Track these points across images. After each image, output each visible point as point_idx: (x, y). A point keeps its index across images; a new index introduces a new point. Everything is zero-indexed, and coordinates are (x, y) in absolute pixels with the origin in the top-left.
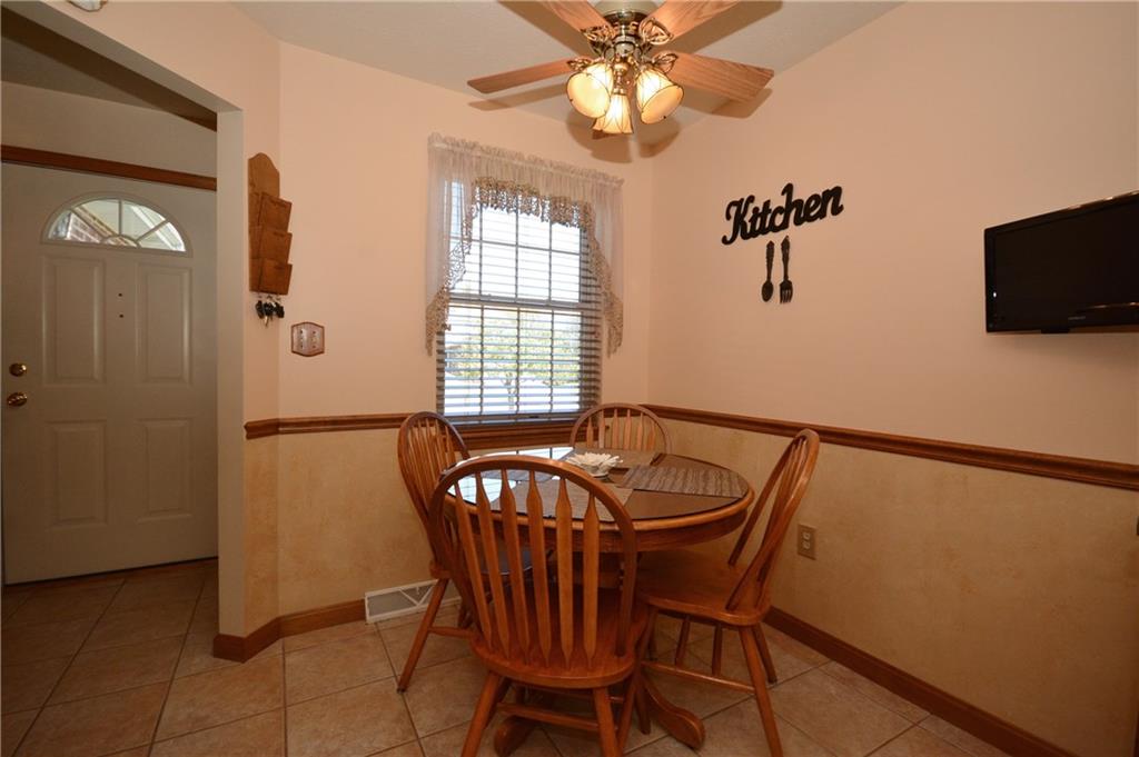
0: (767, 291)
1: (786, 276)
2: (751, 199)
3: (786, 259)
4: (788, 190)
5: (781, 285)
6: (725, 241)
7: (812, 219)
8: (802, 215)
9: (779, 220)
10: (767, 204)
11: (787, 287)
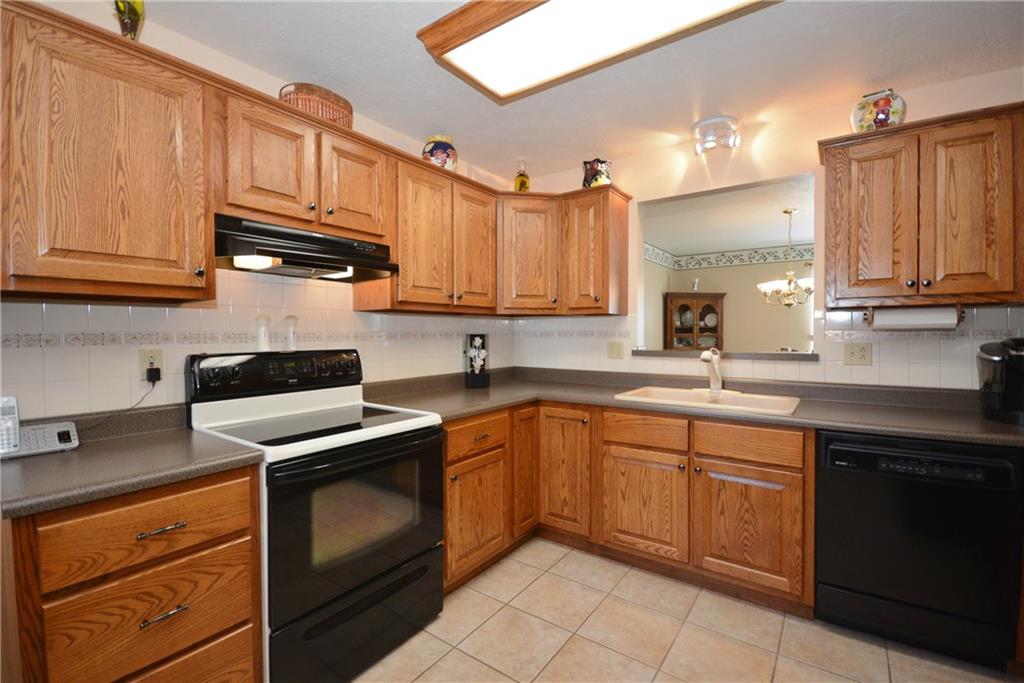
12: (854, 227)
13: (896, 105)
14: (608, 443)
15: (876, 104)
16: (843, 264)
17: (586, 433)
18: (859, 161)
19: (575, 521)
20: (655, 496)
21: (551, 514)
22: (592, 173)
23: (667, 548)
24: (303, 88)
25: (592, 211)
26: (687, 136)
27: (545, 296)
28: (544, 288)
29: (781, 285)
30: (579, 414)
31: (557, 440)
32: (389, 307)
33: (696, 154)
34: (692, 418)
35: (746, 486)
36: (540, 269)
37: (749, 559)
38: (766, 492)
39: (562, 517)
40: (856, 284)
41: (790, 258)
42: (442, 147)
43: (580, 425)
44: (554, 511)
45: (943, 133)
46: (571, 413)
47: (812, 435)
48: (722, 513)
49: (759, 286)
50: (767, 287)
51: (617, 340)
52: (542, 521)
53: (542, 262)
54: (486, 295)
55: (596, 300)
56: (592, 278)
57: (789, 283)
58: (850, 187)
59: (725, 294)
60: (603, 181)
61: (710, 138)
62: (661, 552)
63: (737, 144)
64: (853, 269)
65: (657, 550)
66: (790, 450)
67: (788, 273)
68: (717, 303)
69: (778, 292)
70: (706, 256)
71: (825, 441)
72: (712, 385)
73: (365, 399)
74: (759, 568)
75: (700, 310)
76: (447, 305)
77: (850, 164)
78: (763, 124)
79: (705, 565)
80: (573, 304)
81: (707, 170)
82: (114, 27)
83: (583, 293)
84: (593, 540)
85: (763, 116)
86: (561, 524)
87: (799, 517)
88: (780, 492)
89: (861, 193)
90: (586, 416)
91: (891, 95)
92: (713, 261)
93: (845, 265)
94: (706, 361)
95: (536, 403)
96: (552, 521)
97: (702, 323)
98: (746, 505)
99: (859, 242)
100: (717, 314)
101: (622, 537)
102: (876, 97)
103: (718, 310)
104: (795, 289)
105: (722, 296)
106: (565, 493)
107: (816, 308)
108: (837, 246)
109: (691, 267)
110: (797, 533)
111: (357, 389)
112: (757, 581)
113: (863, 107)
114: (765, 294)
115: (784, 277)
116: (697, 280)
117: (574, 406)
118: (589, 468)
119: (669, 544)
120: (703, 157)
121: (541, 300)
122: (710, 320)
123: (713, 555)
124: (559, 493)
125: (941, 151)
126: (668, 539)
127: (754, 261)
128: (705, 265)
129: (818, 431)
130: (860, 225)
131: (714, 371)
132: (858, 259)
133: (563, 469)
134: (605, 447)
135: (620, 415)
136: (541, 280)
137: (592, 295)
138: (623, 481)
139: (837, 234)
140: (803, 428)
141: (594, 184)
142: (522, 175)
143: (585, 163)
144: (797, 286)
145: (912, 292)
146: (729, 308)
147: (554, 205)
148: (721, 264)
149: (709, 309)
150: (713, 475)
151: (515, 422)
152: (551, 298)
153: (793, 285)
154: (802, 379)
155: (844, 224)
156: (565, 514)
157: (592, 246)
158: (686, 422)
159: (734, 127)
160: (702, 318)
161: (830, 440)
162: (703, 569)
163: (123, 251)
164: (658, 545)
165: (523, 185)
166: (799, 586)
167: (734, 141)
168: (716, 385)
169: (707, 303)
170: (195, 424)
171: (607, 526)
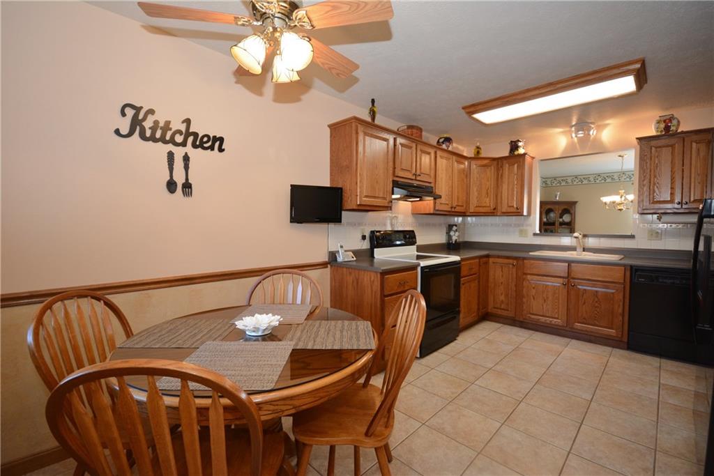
0: (171, 186)
1: (187, 179)
2: (151, 112)
3: (186, 167)
4: (188, 122)
5: (183, 184)
6: (117, 132)
7: (206, 149)
8: (198, 143)
9: (179, 139)
10: (168, 123)
11: (187, 186)
12: (652, 177)
13: (675, 122)
14: (526, 274)
15: (665, 121)
16: (646, 194)
17: (514, 270)
18: (656, 148)
19: (508, 310)
20: (550, 298)
21: (495, 308)
22: (514, 146)
23: (555, 320)
24: (410, 127)
25: (516, 166)
26: (568, 129)
27: (490, 206)
28: (489, 202)
29: (616, 198)
30: (511, 261)
31: (499, 273)
32: (432, 212)
33: (572, 137)
34: (570, 262)
35: (597, 292)
36: (487, 193)
37: (597, 323)
38: (606, 294)
39: (501, 309)
40: (652, 203)
41: (622, 179)
42: (448, 140)
43: (511, 266)
44: (496, 306)
45: (695, 137)
46: (506, 261)
47: (629, 268)
48: (584, 303)
49: (601, 199)
50: (607, 199)
51: (525, 228)
52: (489, 311)
53: (489, 191)
54: (462, 206)
55: (517, 209)
56: (515, 198)
57: (621, 197)
58: (651, 159)
59: (576, 202)
60: (521, 151)
61: (580, 132)
62: (553, 322)
63: (594, 134)
64: (651, 196)
65: (551, 321)
66: (618, 275)
67: (620, 191)
68: (571, 207)
69: (614, 202)
70: (565, 178)
71: (634, 270)
72: (578, 250)
73: (417, 251)
74: (601, 327)
75: (560, 212)
76: (449, 211)
77: (651, 149)
78: (608, 124)
79: (576, 327)
80: (504, 210)
81: (577, 145)
82: (369, 119)
83: (510, 205)
84: (517, 319)
85: (608, 122)
86: (500, 312)
87: (621, 304)
88: (613, 293)
89: (656, 162)
90: (515, 263)
91: (672, 117)
92: (569, 181)
93: (648, 194)
94: (576, 237)
95: (488, 256)
96: (495, 311)
97: (561, 220)
98: (596, 299)
99: (654, 184)
100: (571, 214)
101: (533, 317)
102: (665, 118)
103: (572, 212)
104: (625, 200)
105: (574, 203)
106: (502, 298)
107: (634, 213)
108: (644, 185)
109: (554, 185)
110: (620, 310)
111: (414, 247)
112: (601, 332)
113: (658, 122)
114: (606, 203)
115: (617, 194)
116: (558, 193)
117: (508, 258)
118: (516, 286)
119: (557, 318)
120: (576, 139)
121: (487, 208)
122: (566, 218)
123: (578, 323)
124: (499, 298)
125: (694, 145)
126: (556, 316)
127: (598, 181)
128: (563, 184)
129: (631, 267)
130: (655, 177)
131: (580, 243)
132: (654, 192)
133: (502, 287)
134: (524, 276)
135: (532, 261)
136: (488, 199)
137: (515, 206)
138: (534, 291)
139: (644, 181)
140: (624, 265)
141: (516, 153)
142: (478, 148)
143: (512, 142)
144: (626, 199)
145: (679, 206)
146: (579, 210)
147: (495, 163)
148: (575, 183)
149: (566, 211)
150: (580, 287)
151: (481, 264)
152: (492, 208)
153: (623, 198)
154: (626, 247)
155: (648, 176)
156: (502, 307)
157: (516, 183)
158: (567, 264)
159: (593, 126)
160: (561, 217)
161: (636, 270)
162: (574, 329)
163: (377, 195)
164: (551, 319)
165: (478, 152)
166: (621, 333)
167: (593, 133)
168: (579, 250)
169: (566, 207)
170: (375, 256)
171: (525, 312)
